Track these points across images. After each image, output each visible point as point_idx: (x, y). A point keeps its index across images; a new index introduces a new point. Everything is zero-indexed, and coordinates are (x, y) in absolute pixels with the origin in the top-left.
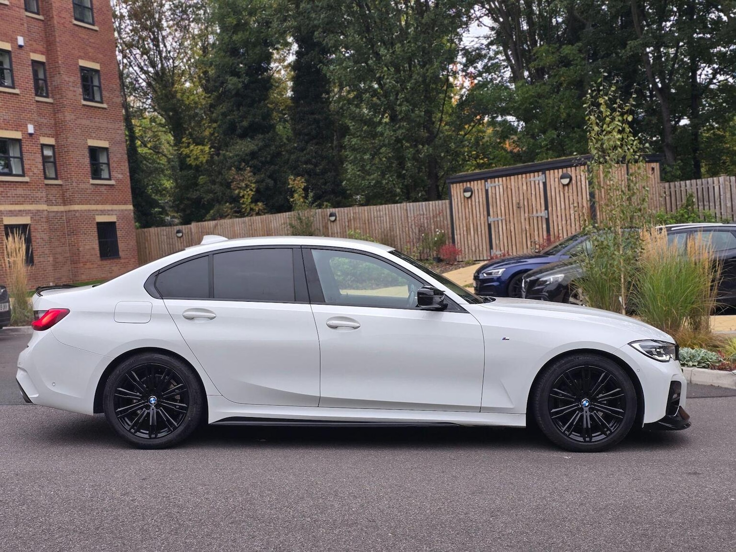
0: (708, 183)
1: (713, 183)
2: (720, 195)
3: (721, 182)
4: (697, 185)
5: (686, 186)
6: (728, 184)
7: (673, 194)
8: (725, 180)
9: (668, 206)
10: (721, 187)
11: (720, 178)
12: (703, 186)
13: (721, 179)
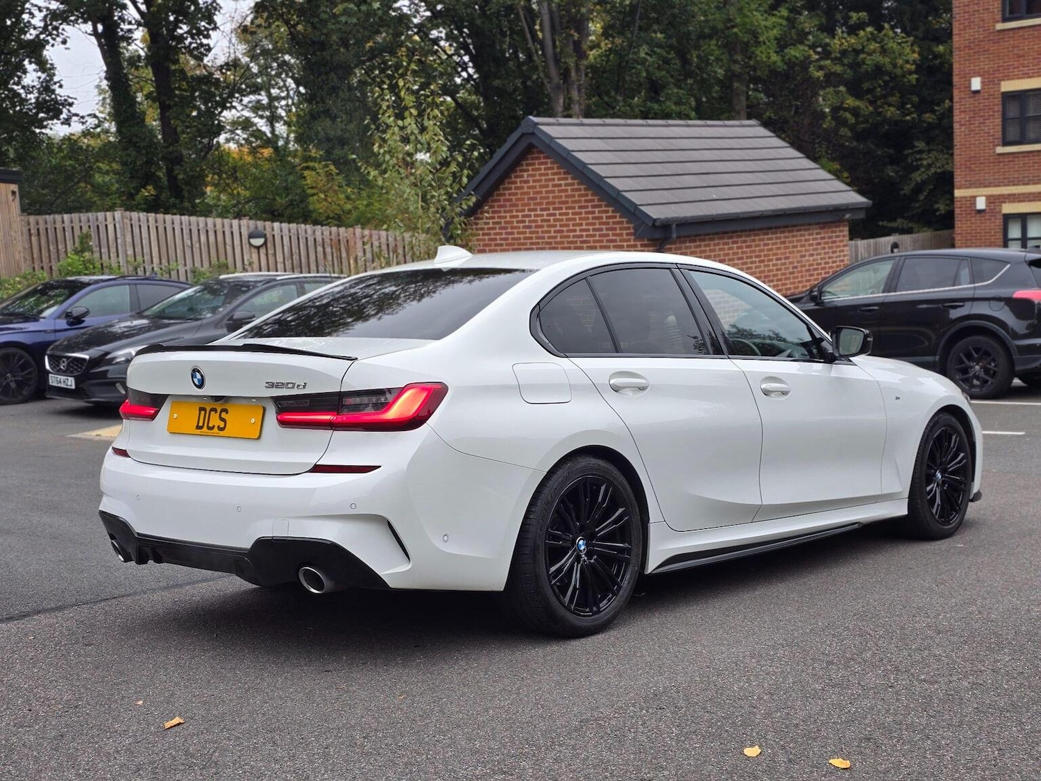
0: (97, 219)
1: (106, 220)
2: (116, 238)
3: (117, 219)
4: (80, 221)
5: (63, 222)
6: (129, 222)
7: (42, 232)
8: (123, 217)
9: (36, 250)
10: (117, 225)
11: (116, 213)
12: (91, 224)
13: (118, 214)
